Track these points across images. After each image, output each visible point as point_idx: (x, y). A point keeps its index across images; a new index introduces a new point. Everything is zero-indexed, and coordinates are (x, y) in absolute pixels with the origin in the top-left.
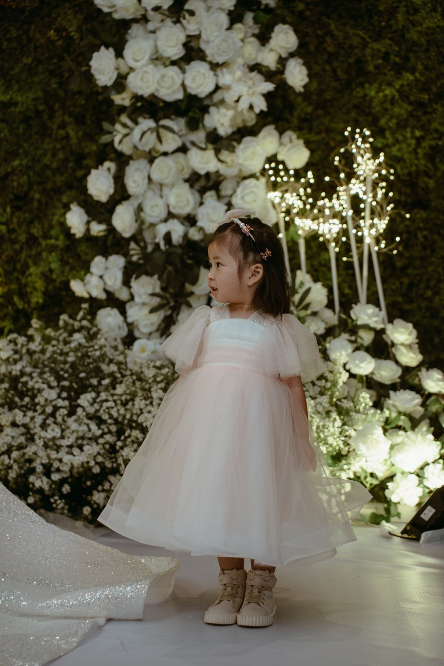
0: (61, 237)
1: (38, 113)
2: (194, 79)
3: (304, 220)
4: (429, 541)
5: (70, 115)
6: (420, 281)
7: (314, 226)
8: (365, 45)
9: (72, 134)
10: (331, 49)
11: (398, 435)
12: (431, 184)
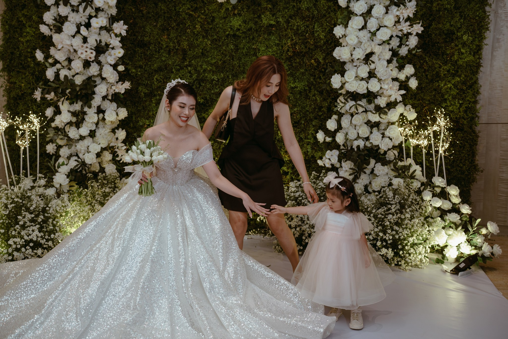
0: (312, 139)
1: (305, 90)
2: (372, 86)
3: (413, 140)
4: (461, 276)
5: (317, 91)
6: (457, 160)
7: (417, 143)
8: (440, 67)
9: (318, 99)
10: (426, 68)
11: (449, 230)
12: (465, 122)
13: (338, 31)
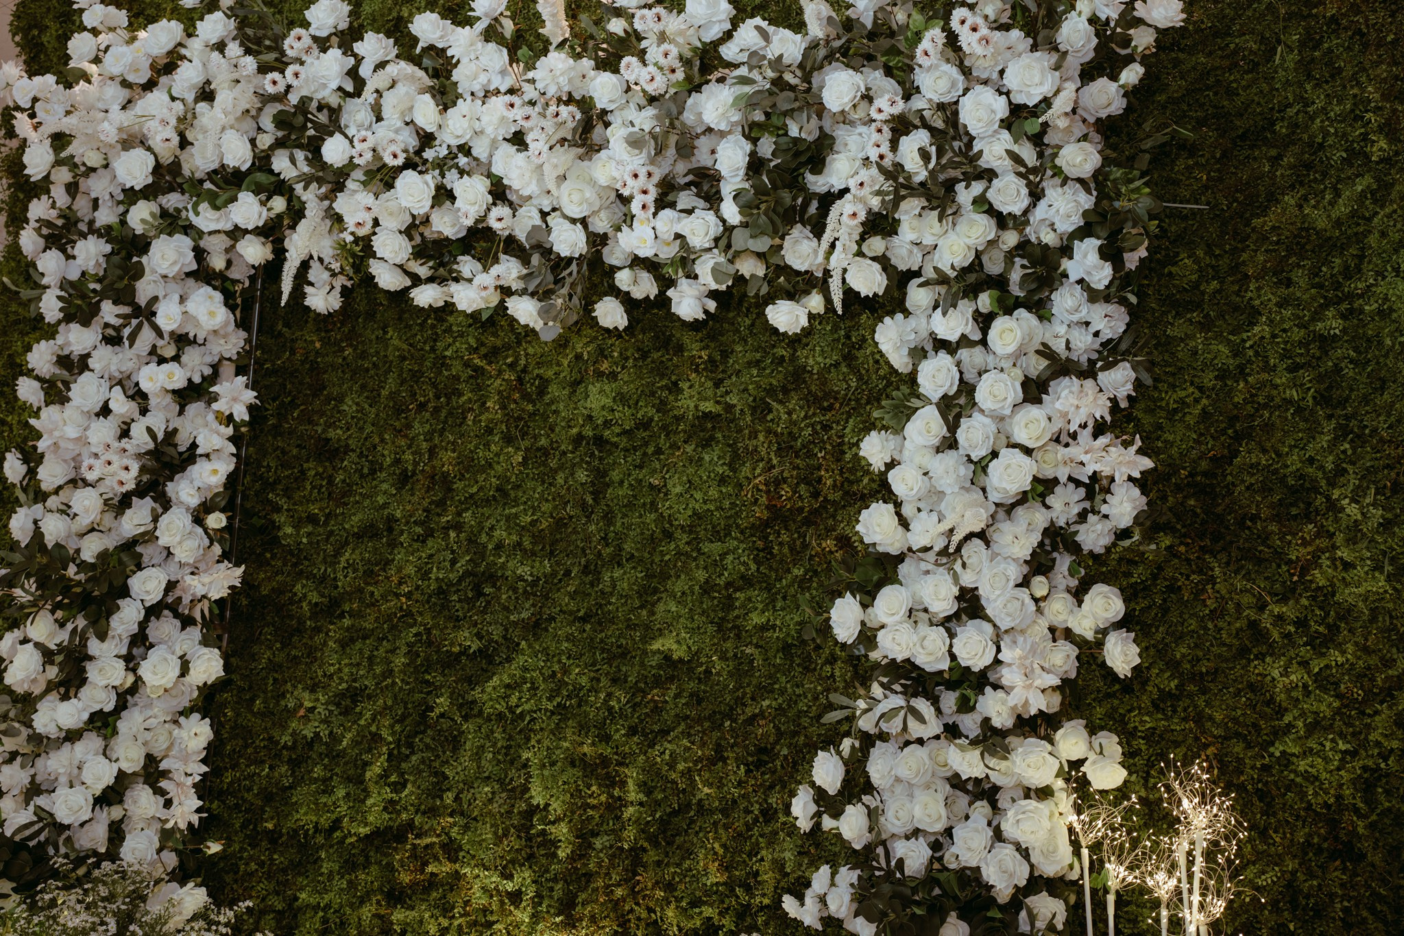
2: (964, 648)
3: (1118, 866)
8: (1261, 606)
13: (874, 449)
